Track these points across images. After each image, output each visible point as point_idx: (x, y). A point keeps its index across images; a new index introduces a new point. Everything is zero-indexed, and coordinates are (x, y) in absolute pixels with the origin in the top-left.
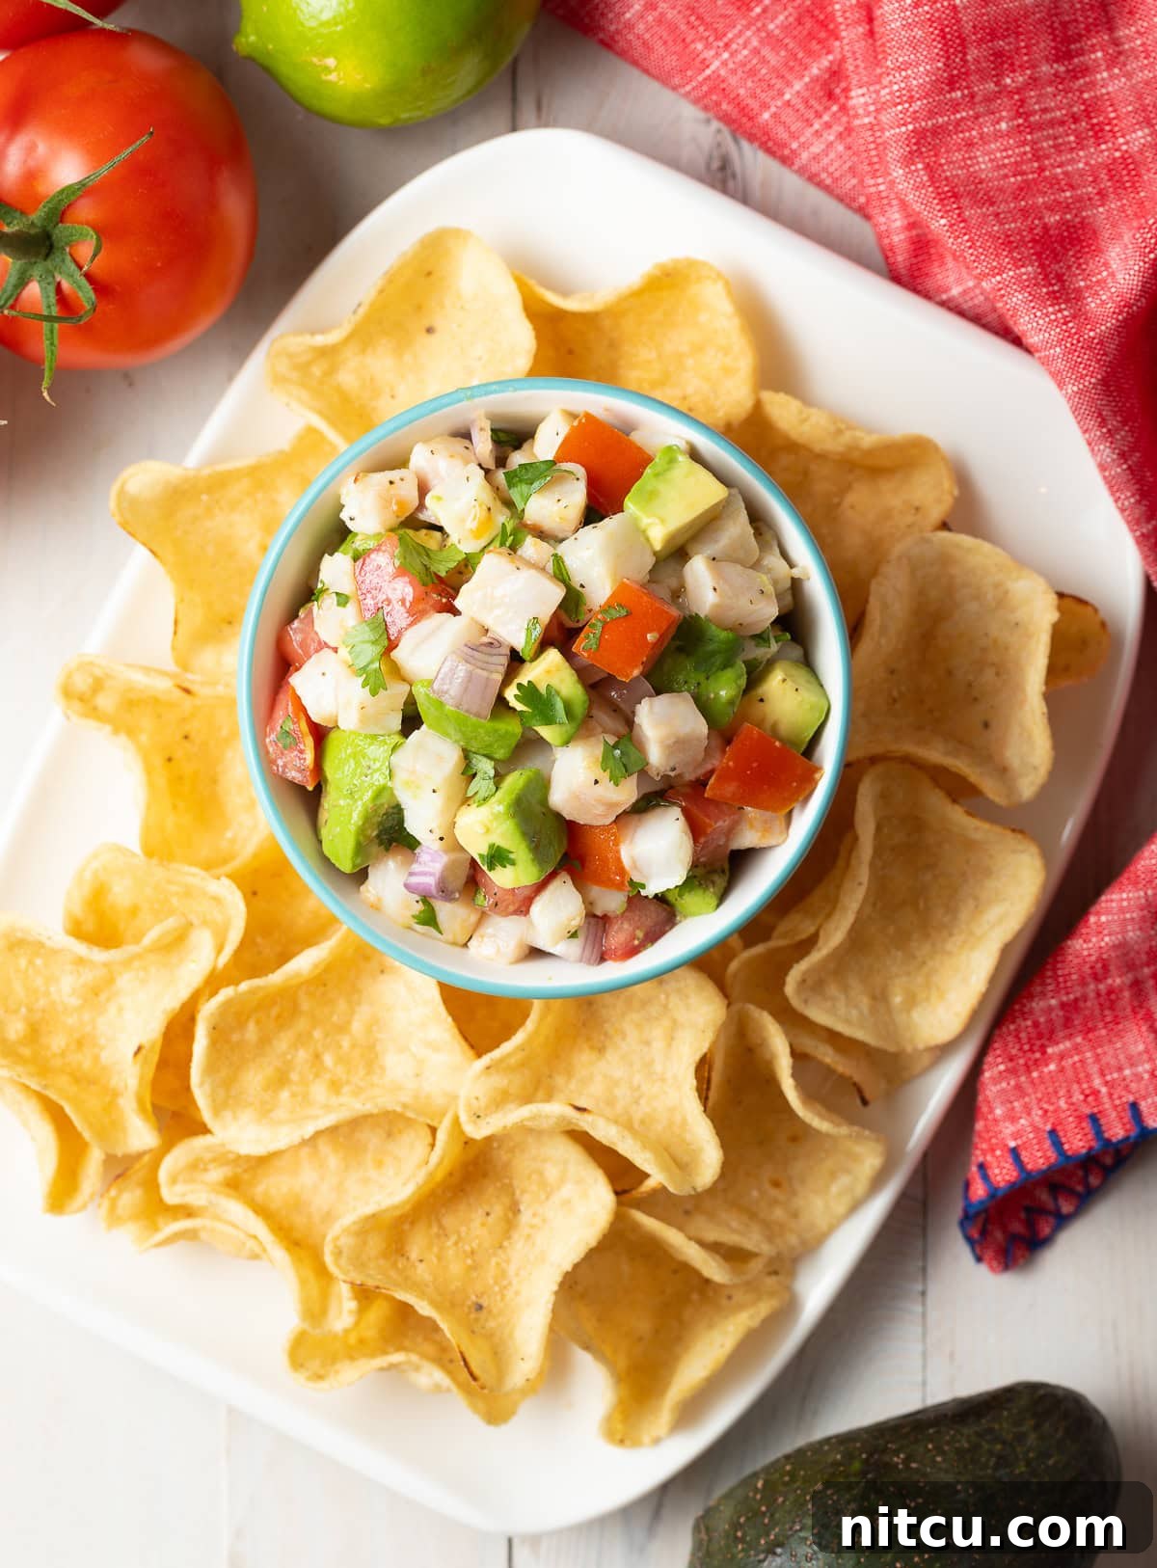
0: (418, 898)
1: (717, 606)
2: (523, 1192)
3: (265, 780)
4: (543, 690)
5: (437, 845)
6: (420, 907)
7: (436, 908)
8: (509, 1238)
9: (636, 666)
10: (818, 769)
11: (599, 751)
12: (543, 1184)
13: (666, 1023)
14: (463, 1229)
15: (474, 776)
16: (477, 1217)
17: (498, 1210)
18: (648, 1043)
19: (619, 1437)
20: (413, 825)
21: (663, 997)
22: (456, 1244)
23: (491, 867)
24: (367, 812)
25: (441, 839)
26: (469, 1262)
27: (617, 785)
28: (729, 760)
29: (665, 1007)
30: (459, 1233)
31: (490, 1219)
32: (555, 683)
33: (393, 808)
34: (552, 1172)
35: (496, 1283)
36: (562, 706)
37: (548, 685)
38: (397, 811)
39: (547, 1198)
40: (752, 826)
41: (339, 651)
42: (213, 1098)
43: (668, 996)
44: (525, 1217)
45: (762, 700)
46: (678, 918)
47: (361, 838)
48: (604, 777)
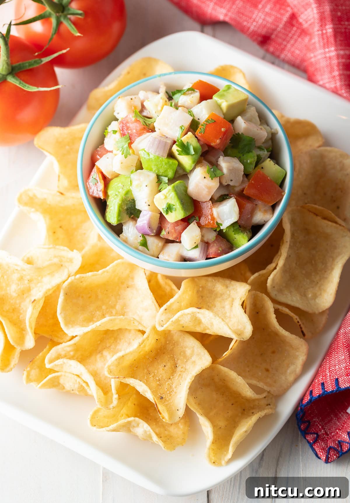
0: (141, 235)
1: (246, 129)
2: (178, 360)
3: (87, 198)
4: (186, 144)
5: (147, 208)
6: (141, 238)
7: (147, 239)
8: (173, 376)
9: (218, 139)
10: (284, 191)
11: (206, 170)
12: (185, 356)
13: (230, 299)
14: (156, 371)
15: (161, 183)
16: (161, 367)
17: (169, 365)
18: (224, 307)
19: (213, 461)
20: (139, 206)
21: (228, 292)
22: (153, 377)
23: (167, 213)
24: (123, 198)
25: (149, 205)
26: (158, 383)
27: (212, 180)
28: (252, 181)
29: (229, 295)
30: (154, 373)
31: (166, 368)
32: (190, 141)
33: (132, 200)
34: (188, 352)
35: (168, 390)
36: (192, 147)
37: (187, 142)
38: (133, 202)
39: (187, 361)
40: (260, 210)
41: (113, 152)
42: (65, 319)
43: (230, 292)
44: (179, 369)
45: (262, 168)
46: (234, 248)
47: (121, 209)
48: (208, 176)
